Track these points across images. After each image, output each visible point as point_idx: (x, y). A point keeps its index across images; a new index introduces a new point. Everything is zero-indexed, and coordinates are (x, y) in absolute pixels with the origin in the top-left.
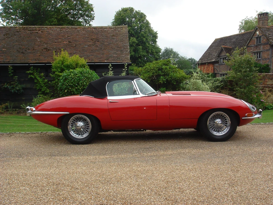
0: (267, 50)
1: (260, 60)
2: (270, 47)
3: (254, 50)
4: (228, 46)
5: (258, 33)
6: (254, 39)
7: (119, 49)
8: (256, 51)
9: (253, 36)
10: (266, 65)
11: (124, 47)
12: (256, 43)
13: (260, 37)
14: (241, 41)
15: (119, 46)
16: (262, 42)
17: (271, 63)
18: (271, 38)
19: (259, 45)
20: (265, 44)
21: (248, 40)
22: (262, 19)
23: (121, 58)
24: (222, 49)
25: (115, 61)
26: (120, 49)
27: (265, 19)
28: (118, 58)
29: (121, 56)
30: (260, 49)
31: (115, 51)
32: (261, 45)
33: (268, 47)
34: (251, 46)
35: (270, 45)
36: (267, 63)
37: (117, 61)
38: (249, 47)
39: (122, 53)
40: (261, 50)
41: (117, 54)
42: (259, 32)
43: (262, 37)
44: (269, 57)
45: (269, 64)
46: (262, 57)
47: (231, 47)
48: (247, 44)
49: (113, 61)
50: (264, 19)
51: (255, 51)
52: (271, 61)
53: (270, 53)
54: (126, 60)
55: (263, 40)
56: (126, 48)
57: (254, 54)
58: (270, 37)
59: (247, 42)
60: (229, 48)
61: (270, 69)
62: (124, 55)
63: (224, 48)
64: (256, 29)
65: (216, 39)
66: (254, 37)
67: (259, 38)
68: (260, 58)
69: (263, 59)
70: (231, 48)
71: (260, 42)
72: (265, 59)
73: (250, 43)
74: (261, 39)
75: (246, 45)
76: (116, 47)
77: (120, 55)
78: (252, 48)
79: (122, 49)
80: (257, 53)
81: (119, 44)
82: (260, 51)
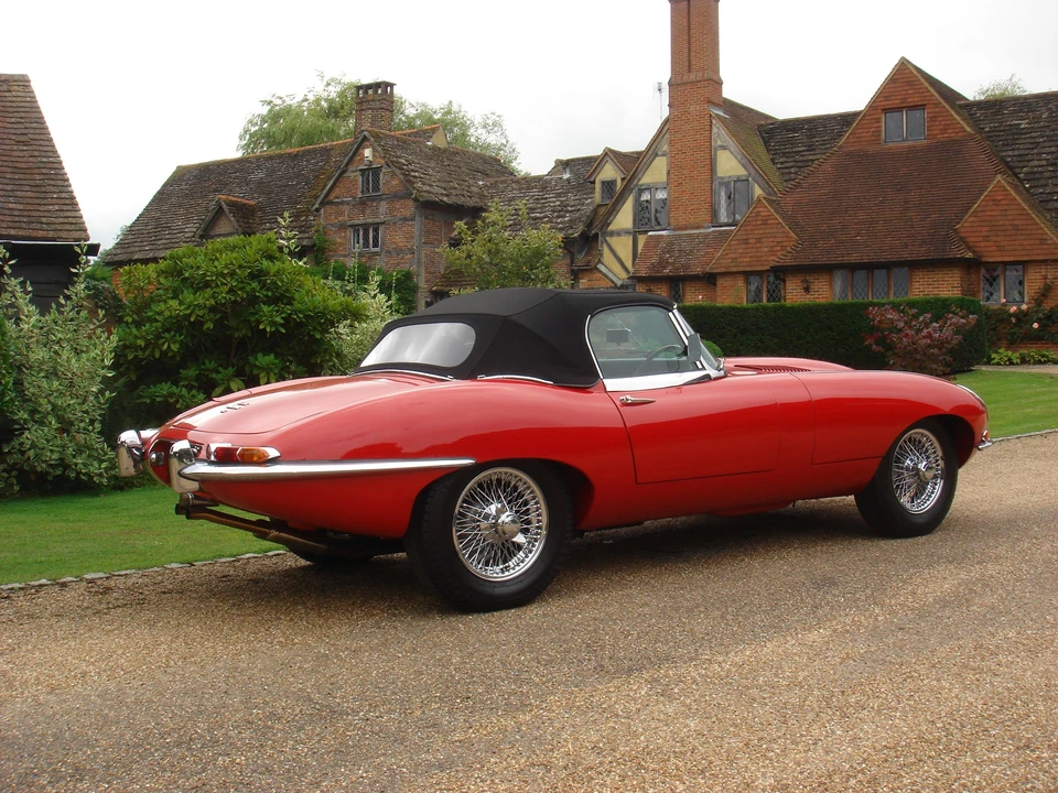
0: (405, 219)
1: (376, 254)
2: (417, 207)
3: (351, 218)
4: (239, 197)
5: (368, 153)
6: (354, 175)
7: (21, 176)
8: (361, 221)
9: (347, 165)
10: (404, 276)
11: (44, 171)
12: (362, 192)
13: (376, 172)
14: (290, 179)
15: (18, 165)
16: (383, 189)
17: (418, 267)
18: (417, 174)
19: (374, 200)
20: (396, 197)
21: (329, 179)
22: (373, 105)
23: (44, 220)
24: (221, 208)
25: (21, 233)
26: (28, 177)
27: (383, 106)
28: (33, 219)
29: (41, 208)
30: (376, 214)
31: (9, 188)
32: (379, 199)
33: (408, 208)
34: (342, 203)
35: (416, 200)
36: (405, 267)
37: (35, 234)
38: (331, 203)
39: (42, 195)
40: (382, 218)
41: (21, 200)
42: (374, 151)
43: (384, 170)
44: (415, 243)
45: (413, 269)
46: (383, 244)
47: (252, 202)
48: (325, 191)
49: (13, 232)
50: (378, 104)
51: (357, 222)
52: (419, 259)
53: (416, 231)
54: (68, 227)
55: (389, 182)
56: (53, 177)
57: (352, 230)
58: (412, 171)
59: (325, 186)
60: (245, 204)
61: (418, 288)
62: (56, 207)
63: (228, 205)
64: (360, 140)
65: (179, 167)
66: (351, 168)
67: (371, 173)
68: (375, 245)
69: (389, 252)
70: (250, 206)
71: (376, 188)
72: (399, 251)
73: (337, 191)
74: (381, 176)
75: (322, 196)
76: (9, 170)
77: (36, 207)
78: (345, 207)
79: (38, 177)
80: (366, 227)
81: (17, 154)
82: (378, 220)
